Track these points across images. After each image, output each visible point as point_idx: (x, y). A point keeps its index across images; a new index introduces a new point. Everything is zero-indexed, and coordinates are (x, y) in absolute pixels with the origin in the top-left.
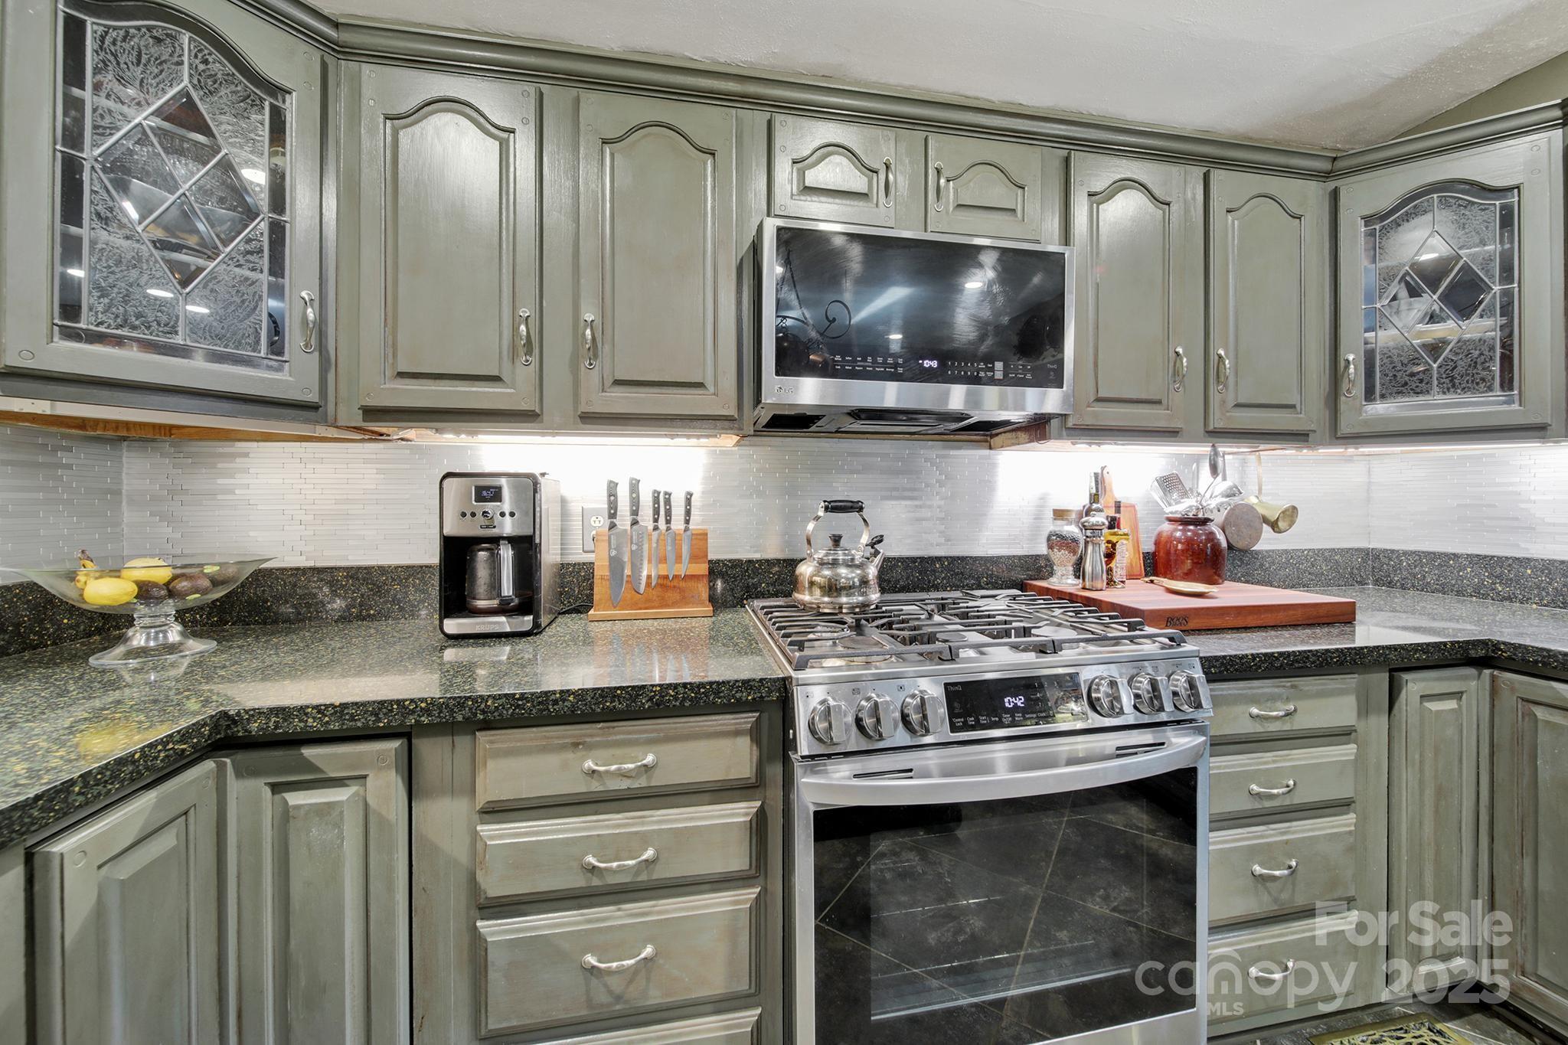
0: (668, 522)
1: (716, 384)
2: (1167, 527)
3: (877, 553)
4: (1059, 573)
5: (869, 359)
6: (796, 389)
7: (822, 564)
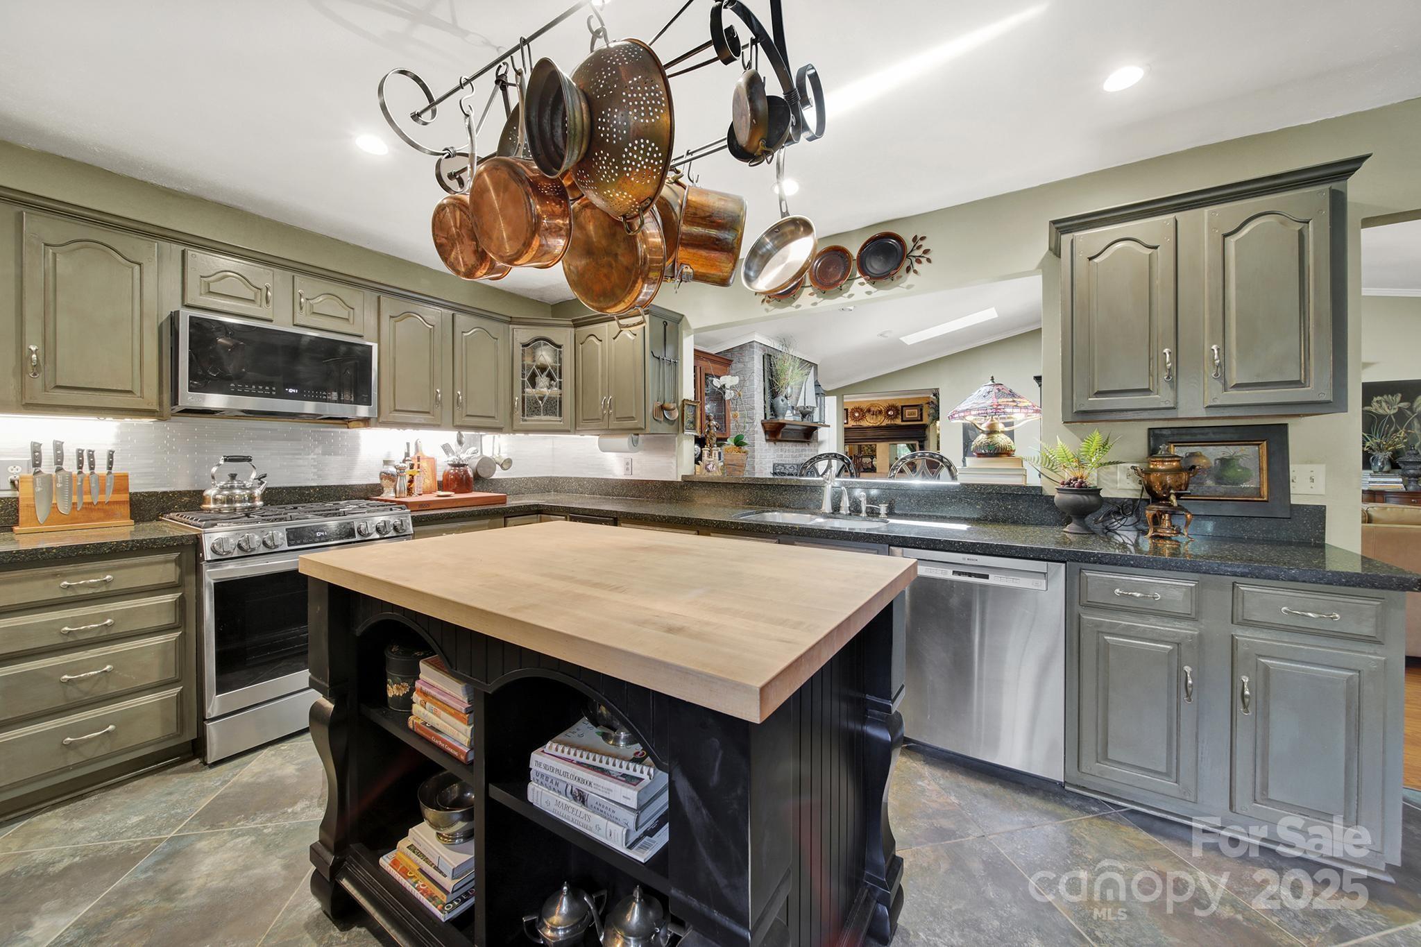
0: (92, 468)
1: (142, 391)
2: (449, 468)
3: (262, 483)
4: (386, 492)
5: (254, 387)
6: (204, 399)
7: (222, 488)
